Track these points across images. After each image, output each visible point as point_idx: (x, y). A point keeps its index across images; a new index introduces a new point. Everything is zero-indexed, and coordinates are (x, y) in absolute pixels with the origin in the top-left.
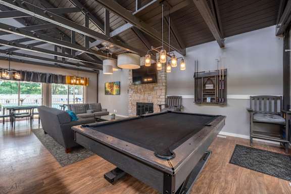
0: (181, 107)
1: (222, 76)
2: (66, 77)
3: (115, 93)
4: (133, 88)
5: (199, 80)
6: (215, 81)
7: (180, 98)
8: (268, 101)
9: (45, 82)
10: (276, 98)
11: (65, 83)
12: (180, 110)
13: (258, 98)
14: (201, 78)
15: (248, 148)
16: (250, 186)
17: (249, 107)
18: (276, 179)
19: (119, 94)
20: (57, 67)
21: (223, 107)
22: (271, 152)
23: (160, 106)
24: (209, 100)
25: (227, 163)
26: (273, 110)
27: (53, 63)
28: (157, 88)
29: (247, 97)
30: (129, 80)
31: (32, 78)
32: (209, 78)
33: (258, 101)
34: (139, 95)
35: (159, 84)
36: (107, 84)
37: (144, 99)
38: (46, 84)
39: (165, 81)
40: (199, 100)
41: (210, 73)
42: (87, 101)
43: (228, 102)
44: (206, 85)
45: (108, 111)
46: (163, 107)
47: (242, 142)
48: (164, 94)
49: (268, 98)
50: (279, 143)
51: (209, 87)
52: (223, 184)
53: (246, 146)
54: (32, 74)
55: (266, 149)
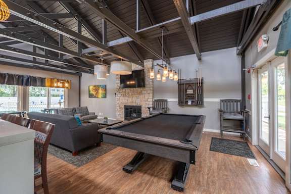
0: (167, 109)
1: (200, 83)
2: (46, 79)
3: (100, 96)
4: (121, 91)
5: (182, 86)
6: (194, 87)
7: (166, 101)
8: (232, 103)
9: (22, 85)
10: (237, 101)
11: (45, 86)
12: (166, 112)
13: (226, 101)
14: (183, 84)
15: (220, 139)
16: (225, 163)
17: (219, 108)
18: (239, 157)
19: (106, 97)
20: (36, 68)
21: (201, 108)
22: (235, 141)
23: (149, 108)
24: (190, 103)
25: (209, 151)
26: (235, 110)
27: (32, 64)
28: (145, 92)
29: (218, 100)
30: (117, 83)
31: (6, 80)
32: (190, 84)
33: (225, 103)
34: (126, 98)
35: (146, 89)
36: (91, 88)
37: (132, 102)
38: (23, 87)
39: (152, 86)
40: (182, 103)
41: (190, 80)
42: (68, 105)
43: (205, 104)
44: (188, 90)
45: (96, 114)
46: (151, 109)
47: (216, 135)
48: (152, 97)
49: (232, 101)
50: (239, 134)
51: (190, 92)
52: (209, 164)
53: (218, 137)
54: (7, 77)
55: (232, 139)
